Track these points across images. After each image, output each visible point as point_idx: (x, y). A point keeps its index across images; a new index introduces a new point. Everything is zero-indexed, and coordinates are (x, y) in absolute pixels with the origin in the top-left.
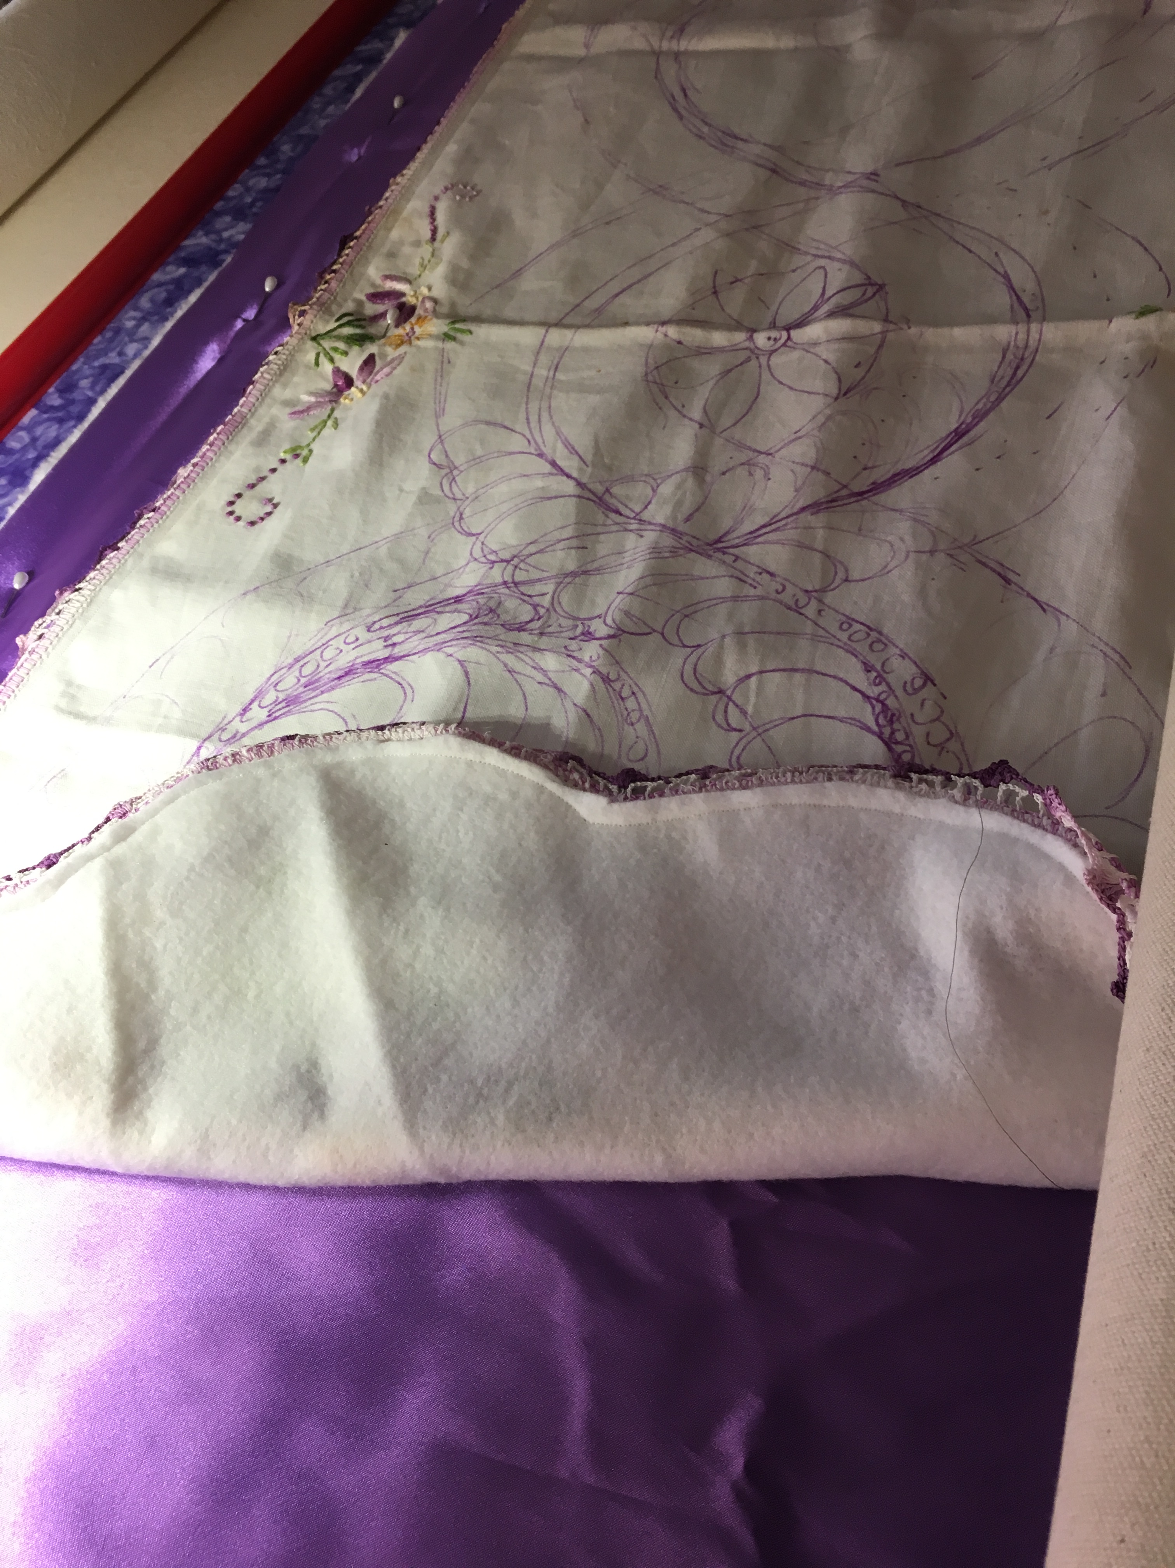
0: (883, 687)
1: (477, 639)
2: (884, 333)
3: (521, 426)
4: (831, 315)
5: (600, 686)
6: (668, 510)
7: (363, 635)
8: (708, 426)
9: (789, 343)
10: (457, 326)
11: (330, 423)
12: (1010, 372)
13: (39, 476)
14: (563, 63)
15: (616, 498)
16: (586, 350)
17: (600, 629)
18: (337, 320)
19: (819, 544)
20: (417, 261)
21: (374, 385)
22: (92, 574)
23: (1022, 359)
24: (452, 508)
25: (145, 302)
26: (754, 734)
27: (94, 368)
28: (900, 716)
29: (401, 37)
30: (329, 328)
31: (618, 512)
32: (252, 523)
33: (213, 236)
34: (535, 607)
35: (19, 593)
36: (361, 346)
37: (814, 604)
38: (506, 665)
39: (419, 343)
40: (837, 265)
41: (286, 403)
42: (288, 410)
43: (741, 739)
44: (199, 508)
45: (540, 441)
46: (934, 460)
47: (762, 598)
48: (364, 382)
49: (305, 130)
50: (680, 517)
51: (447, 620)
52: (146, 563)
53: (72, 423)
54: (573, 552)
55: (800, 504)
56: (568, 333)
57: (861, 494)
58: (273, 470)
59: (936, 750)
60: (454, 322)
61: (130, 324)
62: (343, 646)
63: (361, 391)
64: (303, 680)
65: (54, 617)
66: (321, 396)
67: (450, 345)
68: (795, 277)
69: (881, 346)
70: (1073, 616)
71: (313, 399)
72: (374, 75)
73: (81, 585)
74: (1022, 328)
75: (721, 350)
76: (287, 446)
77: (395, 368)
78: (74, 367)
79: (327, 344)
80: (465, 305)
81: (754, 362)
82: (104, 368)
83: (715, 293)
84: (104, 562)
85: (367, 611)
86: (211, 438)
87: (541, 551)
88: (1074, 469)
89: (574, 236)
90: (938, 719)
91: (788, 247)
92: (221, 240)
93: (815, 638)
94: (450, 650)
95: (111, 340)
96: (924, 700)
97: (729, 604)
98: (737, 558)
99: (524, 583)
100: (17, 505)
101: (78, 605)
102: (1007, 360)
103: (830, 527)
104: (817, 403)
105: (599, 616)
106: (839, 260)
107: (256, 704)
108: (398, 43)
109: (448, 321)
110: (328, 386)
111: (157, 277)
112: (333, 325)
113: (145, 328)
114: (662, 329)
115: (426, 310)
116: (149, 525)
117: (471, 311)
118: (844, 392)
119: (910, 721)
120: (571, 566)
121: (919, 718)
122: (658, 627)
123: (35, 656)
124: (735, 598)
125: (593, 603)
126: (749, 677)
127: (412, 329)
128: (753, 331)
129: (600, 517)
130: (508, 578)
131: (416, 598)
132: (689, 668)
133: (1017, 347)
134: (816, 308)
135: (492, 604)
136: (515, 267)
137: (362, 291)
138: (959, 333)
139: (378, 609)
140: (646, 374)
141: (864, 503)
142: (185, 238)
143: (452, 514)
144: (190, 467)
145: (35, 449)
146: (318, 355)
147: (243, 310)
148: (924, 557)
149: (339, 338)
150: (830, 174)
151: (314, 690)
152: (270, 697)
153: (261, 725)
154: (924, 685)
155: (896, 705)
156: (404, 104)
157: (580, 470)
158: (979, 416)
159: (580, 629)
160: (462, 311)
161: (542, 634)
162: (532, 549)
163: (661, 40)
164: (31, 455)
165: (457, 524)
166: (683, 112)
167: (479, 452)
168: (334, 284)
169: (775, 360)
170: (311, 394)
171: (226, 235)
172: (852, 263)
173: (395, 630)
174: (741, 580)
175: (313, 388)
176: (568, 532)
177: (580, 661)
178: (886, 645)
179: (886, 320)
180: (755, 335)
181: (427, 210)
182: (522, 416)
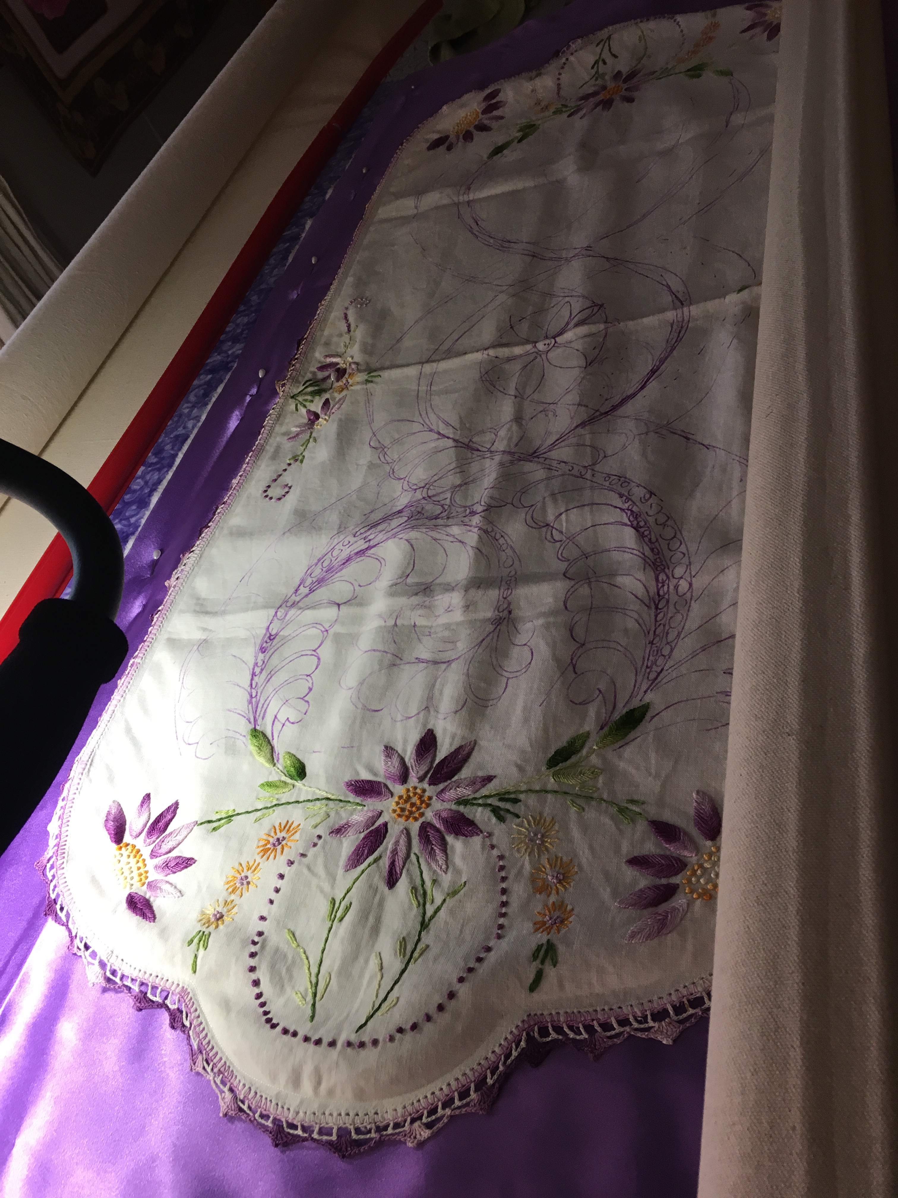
0: (630, 503)
1: (413, 528)
2: (606, 329)
3: (417, 418)
4: (577, 325)
5: (484, 536)
6: (505, 442)
7: (352, 539)
8: (519, 396)
9: (556, 345)
10: (372, 374)
11: (311, 440)
12: (676, 335)
13: (155, 499)
14: (405, 220)
15: (475, 443)
16: (445, 371)
17: (479, 508)
18: (303, 385)
19: (588, 443)
20: (342, 344)
21: (332, 416)
22: (198, 543)
23: (682, 327)
24: (387, 468)
25: (192, 398)
26: (568, 541)
27: (171, 438)
28: (640, 515)
29: (309, 223)
30: (300, 390)
31: (478, 450)
32: (279, 499)
33: (223, 355)
34: (442, 506)
35: (158, 560)
36: (320, 396)
37: (589, 471)
38: (432, 537)
39: (352, 388)
40: (576, 299)
41: (284, 434)
42: (286, 438)
43: (561, 545)
44: (248, 497)
45: (429, 423)
46: (642, 388)
47: (563, 475)
48: (326, 414)
49: (263, 286)
50: (512, 446)
51: (395, 523)
52: (225, 531)
53: (166, 469)
54: (458, 475)
55: (575, 425)
56: (434, 365)
57: (606, 413)
58: (285, 470)
59: (661, 527)
60: (369, 373)
61: (186, 411)
62: (342, 548)
63: (325, 419)
64: (324, 569)
65: (183, 567)
66: (304, 427)
67: (370, 385)
68: (555, 310)
69: (605, 336)
70: (722, 448)
71: (298, 429)
72: (297, 247)
73: (194, 549)
74: (679, 311)
75: (521, 356)
76: (290, 456)
77: (342, 404)
78: (160, 440)
79: (300, 398)
80: (374, 362)
81: (539, 359)
82: (177, 437)
83: (512, 327)
84: (203, 535)
85: (351, 528)
86: (247, 460)
87: (440, 478)
88: (714, 377)
89: (428, 313)
90: (660, 511)
91: (548, 295)
92: (228, 356)
93: (592, 488)
94: (400, 536)
95: (178, 421)
96: (651, 504)
97: (545, 482)
98: (546, 459)
99: (434, 496)
100: (146, 517)
101: (194, 559)
102: (674, 330)
103: (592, 433)
104: (576, 372)
105: (477, 503)
106: (576, 296)
107: (302, 586)
108: (307, 227)
109: (366, 373)
110: (306, 421)
111: (196, 382)
112: (301, 388)
113: (195, 412)
114: (486, 352)
115: (353, 369)
116: (223, 512)
117: (378, 365)
118: (589, 364)
119: (646, 515)
120: (458, 482)
121: (651, 513)
122: (509, 501)
123: (177, 588)
124: (548, 479)
125: (473, 497)
126: (561, 514)
127: (347, 381)
128: (536, 342)
129: (469, 455)
130: (425, 495)
131: (376, 516)
132: (529, 518)
133: (678, 322)
134: (568, 324)
135: (419, 509)
136: (398, 337)
137: (314, 366)
138: (646, 321)
139: (357, 525)
140: (481, 377)
141: (609, 416)
142: (208, 359)
143: (388, 471)
144: (238, 478)
145: (148, 487)
146: (296, 405)
147: (249, 390)
148: (643, 436)
149: (306, 394)
150: (564, 251)
151: (332, 572)
152: (309, 581)
153: (307, 596)
154: (651, 497)
155: (638, 510)
156: (318, 261)
157: (454, 433)
158: (662, 361)
159: (468, 511)
160: (373, 366)
161: (448, 518)
162: (436, 478)
163: (458, 197)
164: (147, 491)
165: (391, 475)
166: (477, 233)
167: (397, 436)
168: (298, 365)
169: (550, 355)
170: (297, 426)
171: (230, 352)
172: (583, 297)
173: (369, 533)
174: (549, 469)
175: (297, 423)
176: (454, 465)
177: (470, 526)
178: (629, 483)
179: (606, 322)
180: (537, 345)
181: (343, 316)
182: (417, 413)
